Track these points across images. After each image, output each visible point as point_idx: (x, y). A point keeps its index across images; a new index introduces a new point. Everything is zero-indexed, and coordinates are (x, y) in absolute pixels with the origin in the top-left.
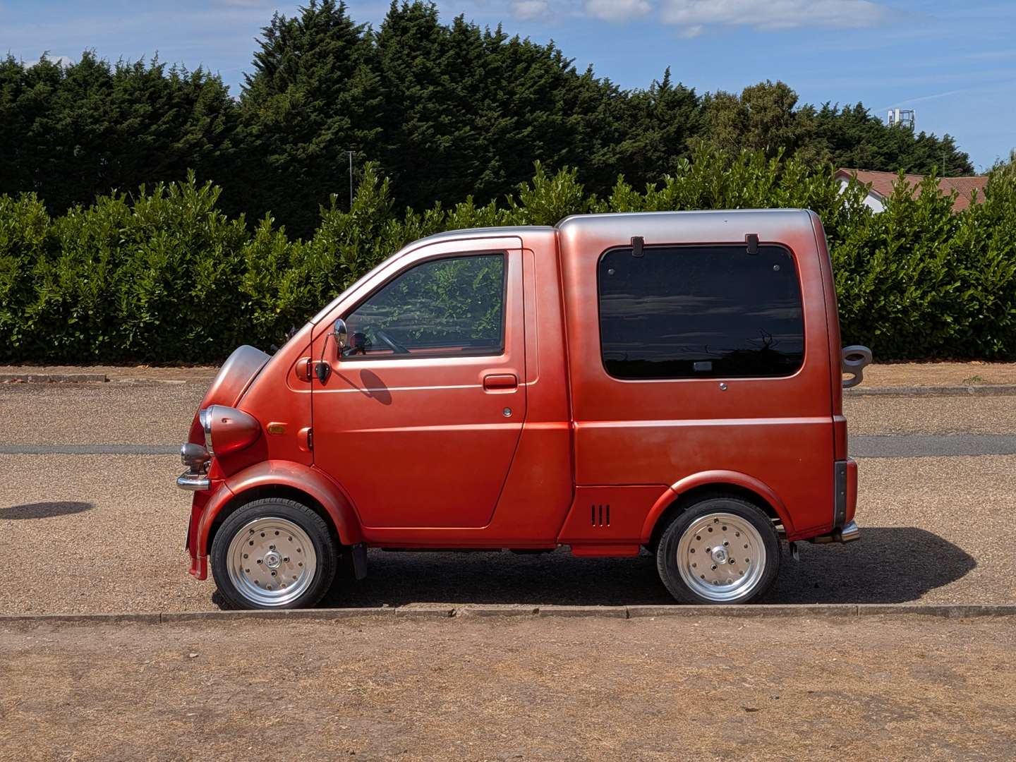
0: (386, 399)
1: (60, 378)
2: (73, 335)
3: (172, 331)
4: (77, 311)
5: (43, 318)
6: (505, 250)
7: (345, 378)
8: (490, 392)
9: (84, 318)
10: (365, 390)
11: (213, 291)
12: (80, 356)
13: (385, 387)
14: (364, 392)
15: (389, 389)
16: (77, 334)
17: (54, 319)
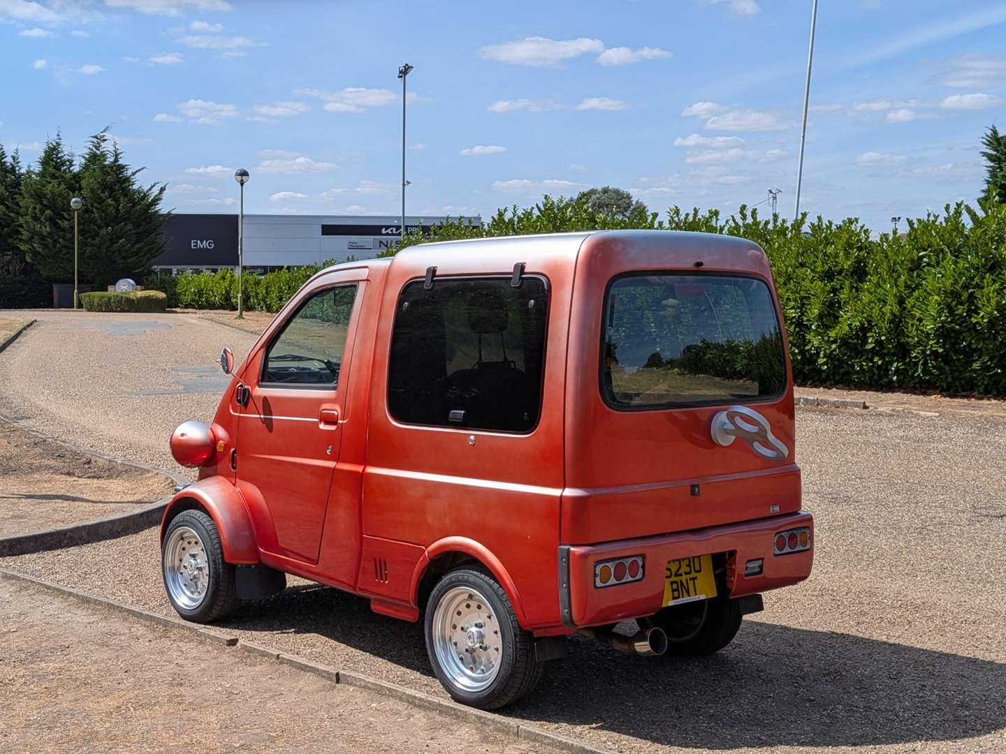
0: (270, 426)
1: (825, 402)
2: (871, 360)
3: (959, 360)
4: (872, 336)
5: (844, 342)
6: (358, 281)
9: (879, 343)
10: (262, 417)
11: (996, 318)
12: (878, 382)
13: (272, 415)
14: (261, 419)
15: (274, 417)
16: (876, 359)
17: (853, 344)
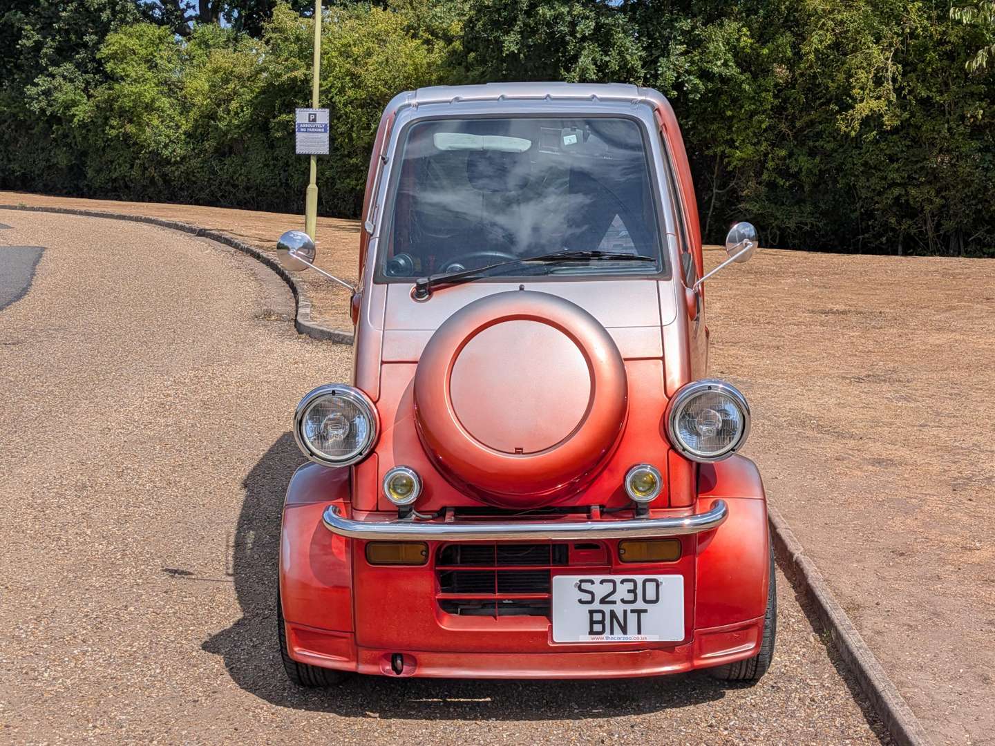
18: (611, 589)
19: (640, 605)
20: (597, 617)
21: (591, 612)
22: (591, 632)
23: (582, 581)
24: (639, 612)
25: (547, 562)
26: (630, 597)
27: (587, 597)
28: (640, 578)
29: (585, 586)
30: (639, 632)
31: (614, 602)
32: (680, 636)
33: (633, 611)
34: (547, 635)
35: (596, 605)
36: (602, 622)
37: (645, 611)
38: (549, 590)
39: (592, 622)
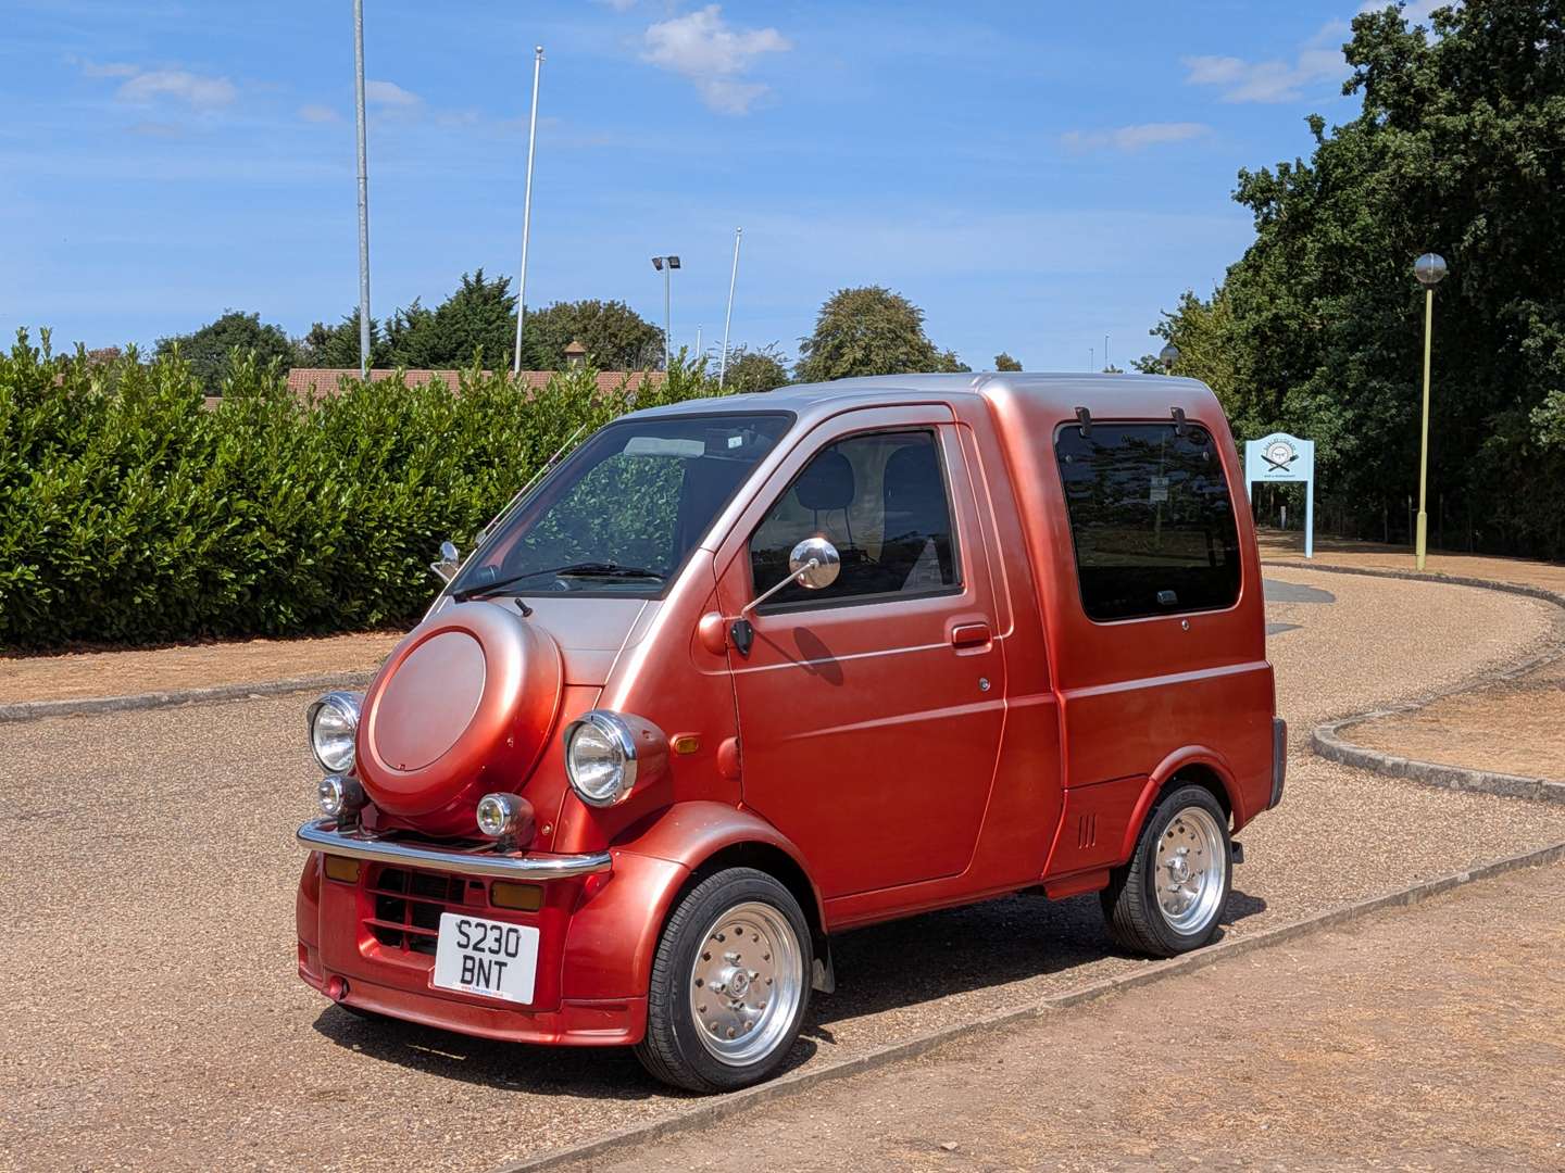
0: (835, 675)
6: (935, 424)
7: (776, 645)
8: (962, 653)
10: (805, 663)
13: (831, 656)
14: (804, 666)
15: (838, 658)
18: (482, 936)
19: (502, 957)
20: (469, 964)
21: (466, 958)
22: (463, 981)
23: (463, 922)
24: (501, 964)
25: (443, 898)
26: (495, 946)
27: (464, 941)
28: (505, 926)
29: (465, 928)
30: (498, 989)
31: (483, 950)
32: (528, 1000)
33: (496, 963)
34: (427, 976)
35: (469, 951)
36: (472, 970)
37: (505, 964)
38: (436, 927)
39: (465, 969)
